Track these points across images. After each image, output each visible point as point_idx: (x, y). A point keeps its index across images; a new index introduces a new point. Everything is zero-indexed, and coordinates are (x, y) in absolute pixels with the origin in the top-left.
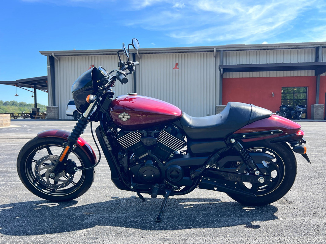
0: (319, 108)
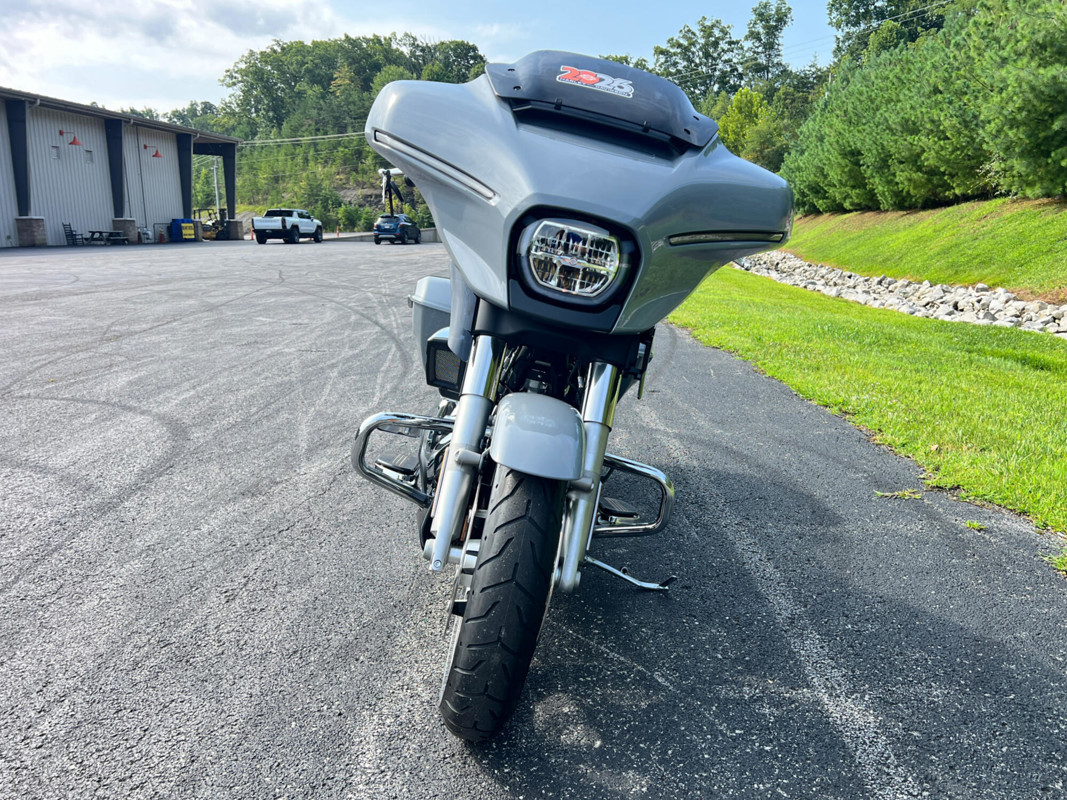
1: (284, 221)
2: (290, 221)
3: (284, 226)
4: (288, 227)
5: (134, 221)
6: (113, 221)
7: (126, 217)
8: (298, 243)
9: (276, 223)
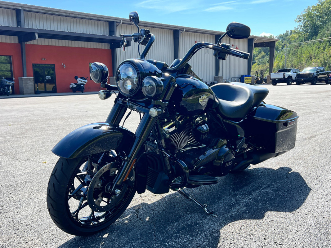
0: (29, 82)
1: (284, 75)
2: (287, 74)
3: (284, 77)
4: (286, 77)
5: (222, 77)
6: (215, 77)
7: (220, 75)
8: (291, 85)
9: (280, 76)
